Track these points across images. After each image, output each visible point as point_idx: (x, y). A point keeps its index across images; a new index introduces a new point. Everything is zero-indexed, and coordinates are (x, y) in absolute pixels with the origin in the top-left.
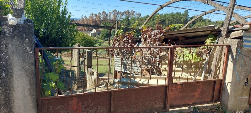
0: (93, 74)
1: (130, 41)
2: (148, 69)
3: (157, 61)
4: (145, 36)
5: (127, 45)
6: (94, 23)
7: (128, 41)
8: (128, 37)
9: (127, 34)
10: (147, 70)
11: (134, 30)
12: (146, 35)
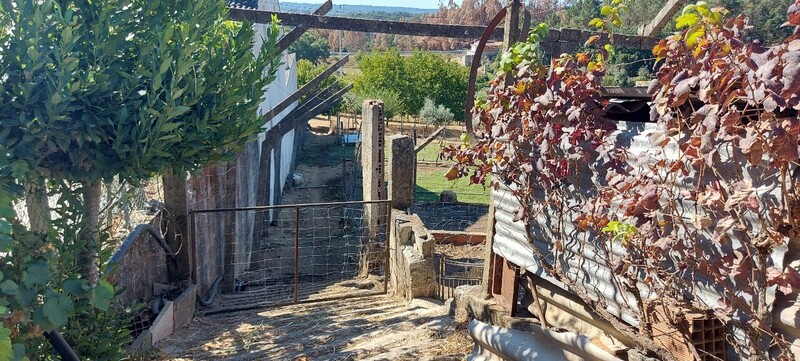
0: (410, 241)
1: (574, 112)
2: (690, 318)
3: (772, 274)
4: (682, 87)
5: (552, 135)
6: (478, 23)
7: (564, 108)
8: (563, 86)
9: (559, 70)
10: (681, 325)
11: (604, 39)
12: (692, 81)
